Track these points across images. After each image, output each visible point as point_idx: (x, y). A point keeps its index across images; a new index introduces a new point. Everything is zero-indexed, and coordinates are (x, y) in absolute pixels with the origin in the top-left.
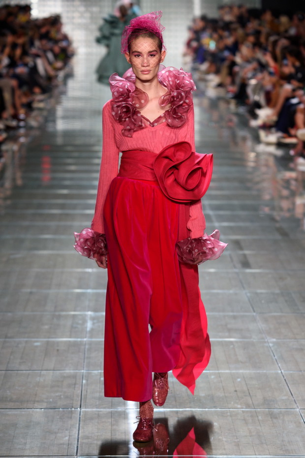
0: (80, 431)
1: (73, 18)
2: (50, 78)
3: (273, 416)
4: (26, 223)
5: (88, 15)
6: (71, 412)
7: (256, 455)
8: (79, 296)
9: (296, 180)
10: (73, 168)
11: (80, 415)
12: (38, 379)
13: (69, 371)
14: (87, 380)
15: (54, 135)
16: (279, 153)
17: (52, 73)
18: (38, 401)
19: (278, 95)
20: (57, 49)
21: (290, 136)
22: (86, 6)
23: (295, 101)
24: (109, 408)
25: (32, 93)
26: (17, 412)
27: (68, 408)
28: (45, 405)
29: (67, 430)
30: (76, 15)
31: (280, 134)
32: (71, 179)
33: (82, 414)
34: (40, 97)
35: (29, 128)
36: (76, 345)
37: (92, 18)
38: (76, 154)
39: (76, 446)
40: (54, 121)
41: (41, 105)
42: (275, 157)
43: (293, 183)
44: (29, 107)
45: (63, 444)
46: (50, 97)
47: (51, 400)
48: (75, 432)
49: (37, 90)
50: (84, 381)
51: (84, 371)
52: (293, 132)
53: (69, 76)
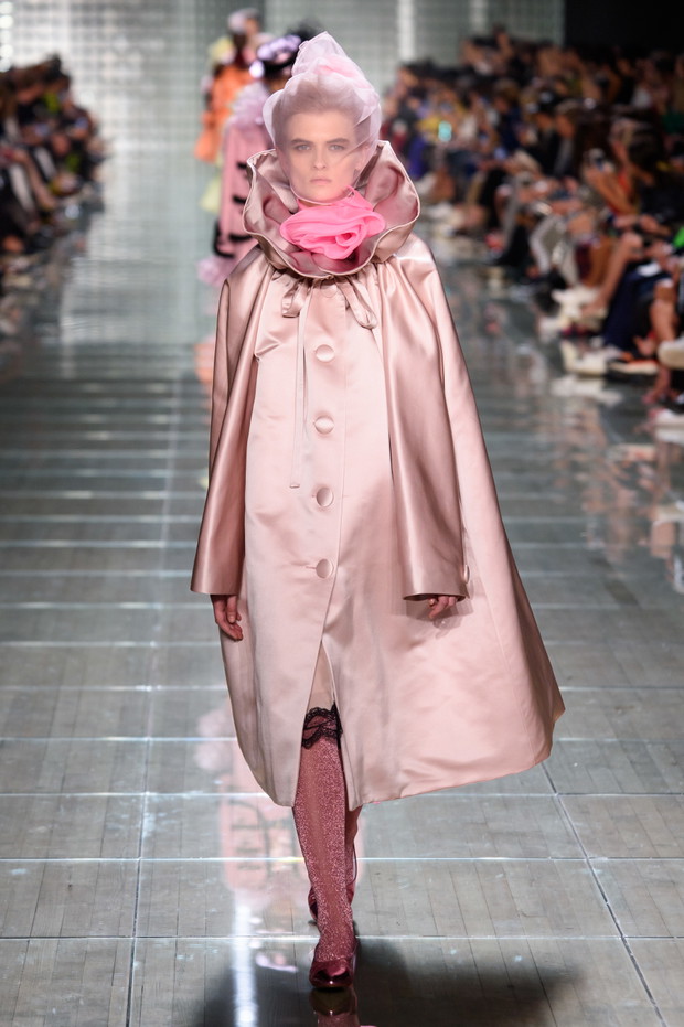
1: (101, 66)
2: (44, 215)
5: (136, 59)
8: (121, 752)
9: (654, 464)
10: (103, 436)
12: (21, 959)
13: (97, 939)
14: (144, 961)
15: (54, 355)
16: (612, 397)
17: (48, 201)
18: (21, 1015)
19: (609, 252)
20: (61, 143)
21: (639, 357)
22: (129, 37)
23: (649, 270)
28: (39, 1023)
30: (109, 58)
31: (613, 352)
32: (100, 464)
34: (21, 262)
36: (113, 872)
37: (145, 66)
38: (110, 403)
40: (55, 321)
41: (24, 281)
42: (601, 407)
43: (647, 471)
46: (45, 262)
47: (54, 1011)
49: (13, 244)
50: (135, 964)
51: (135, 939)
52: (646, 347)
53: (93, 208)
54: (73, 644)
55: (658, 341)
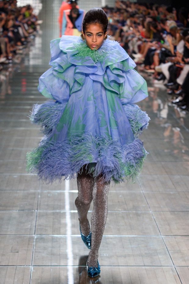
0: (37, 222)
2: (26, 38)
3: (138, 215)
4: (11, 113)
6: (32, 212)
7: (128, 235)
9: (154, 92)
11: (37, 213)
12: (15, 195)
13: (32, 191)
14: (41, 196)
15: (28, 67)
17: (27, 35)
18: (15, 206)
19: (145, 47)
20: (30, 23)
21: (150, 69)
24: (52, 210)
25: (16, 45)
26: (4, 212)
27: (30, 210)
28: (18, 208)
29: (30, 221)
33: (38, 213)
34: (21, 47)
35: (14, 64)
39: (34, 230)
40: (29, 60)
41: (21, 52)
44: (14, 53)
45: (28, 229)
46: (25, 48)
47: (22, 206)
48: (34, 222)
49: (19, 43)
50: (39, 196)
51: (39, 191)
52: (152, 67)
54: (29, 129)
55: (155, 65)
